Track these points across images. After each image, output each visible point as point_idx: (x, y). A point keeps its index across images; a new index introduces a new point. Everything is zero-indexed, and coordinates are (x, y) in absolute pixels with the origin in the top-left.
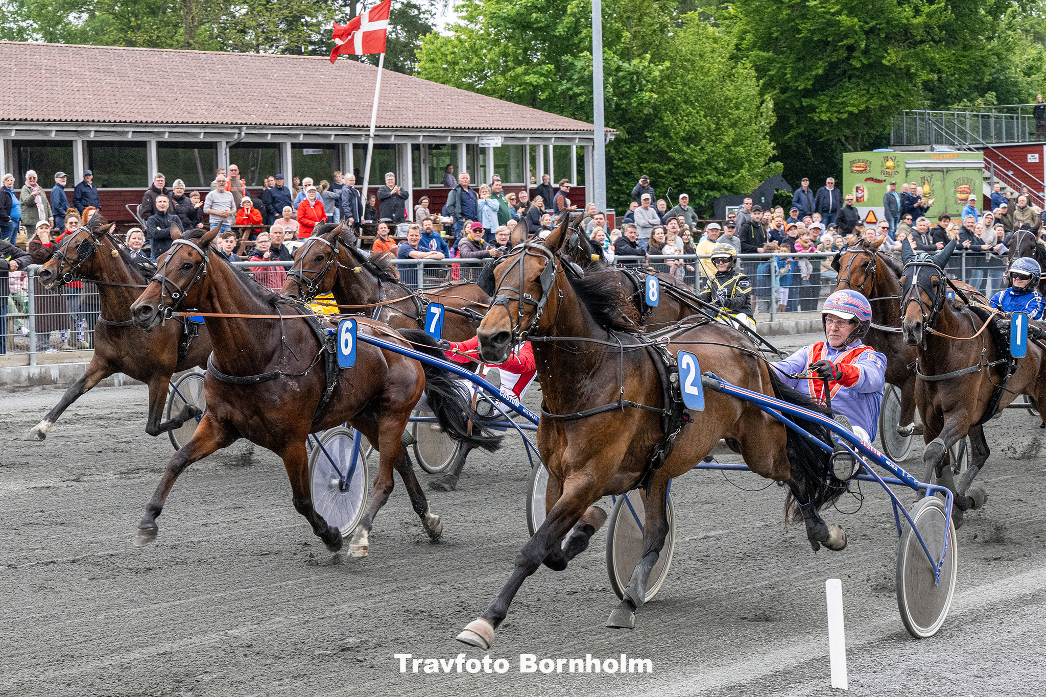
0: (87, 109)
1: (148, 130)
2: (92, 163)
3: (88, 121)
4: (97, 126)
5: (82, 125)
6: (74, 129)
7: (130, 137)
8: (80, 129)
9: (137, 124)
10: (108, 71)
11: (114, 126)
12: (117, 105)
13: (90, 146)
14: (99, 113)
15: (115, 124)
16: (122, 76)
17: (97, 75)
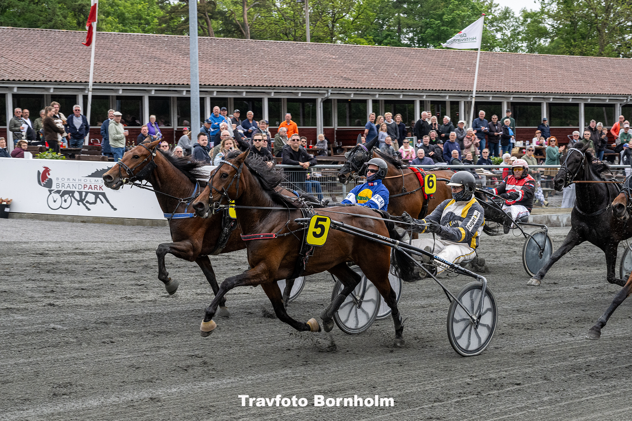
0: (549, 87)
1: (580, 97)
2: (551, 115)
3: (549, 93)
4: (554, 95)
5: (547, 95)
6: (542, 97)
7: (570, 101)
8: (545, 97)
9: (574, 94)
10: (560, 68)
11: (563, 95)
12: (564, 85)
13: (550, 105)
14: (555, 89)
15: (563, 94)
16: (567, 70)
17: (555, 70)
